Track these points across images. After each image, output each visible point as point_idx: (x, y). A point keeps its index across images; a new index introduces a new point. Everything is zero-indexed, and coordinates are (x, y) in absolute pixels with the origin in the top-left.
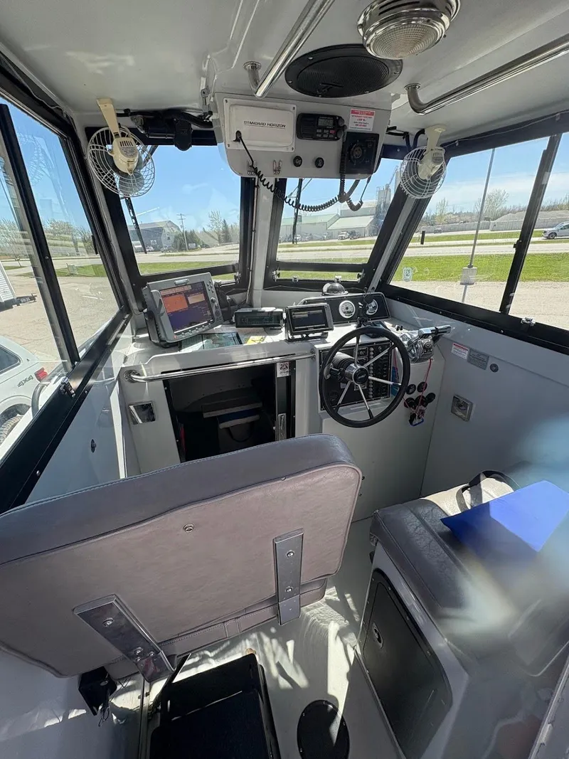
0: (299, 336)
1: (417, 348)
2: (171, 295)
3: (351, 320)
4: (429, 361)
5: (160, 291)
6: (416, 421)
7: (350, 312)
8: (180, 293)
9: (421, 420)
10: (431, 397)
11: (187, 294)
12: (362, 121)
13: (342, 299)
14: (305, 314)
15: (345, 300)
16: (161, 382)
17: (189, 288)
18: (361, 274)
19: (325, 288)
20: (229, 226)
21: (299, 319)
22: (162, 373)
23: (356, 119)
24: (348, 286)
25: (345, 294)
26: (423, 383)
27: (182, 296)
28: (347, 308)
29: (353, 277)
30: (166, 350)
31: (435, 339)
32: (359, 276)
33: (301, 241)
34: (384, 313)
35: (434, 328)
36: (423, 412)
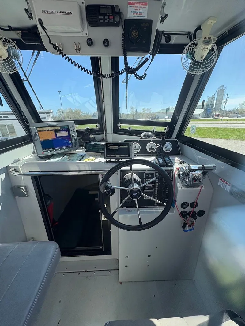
0: (114, 160)
1: (189, 178)
2: (45, 131)
3: (153, 154)
4: (200, 188)
5: (37, 128)
6: (187, 228)
7: (154, 149)
8: (51, 130)
9: (191, 228)
10: (201, 213)
11: (56, 131)
12: (138, 11)
13: (150, 141)
14: (116, 148)
15: (151, 142)
16: (30, 177)
17: (59, 128)
18: (166, 128)
19: (142, 135)
20: (138, 112)
21: (112, 150)
22: (30, 172)
23: (132, 9)
24: (157, 134)
25: (154, 138)
26: (194, 202)
27: (53, 132)
28: (152, 147)
29: (162, 129)
30: (41, 159)
31: (204, 174)
32: (165, 129)
33: (168, 119)
34: (176, 151)
35: (201, 166)
36: (193, 223)
